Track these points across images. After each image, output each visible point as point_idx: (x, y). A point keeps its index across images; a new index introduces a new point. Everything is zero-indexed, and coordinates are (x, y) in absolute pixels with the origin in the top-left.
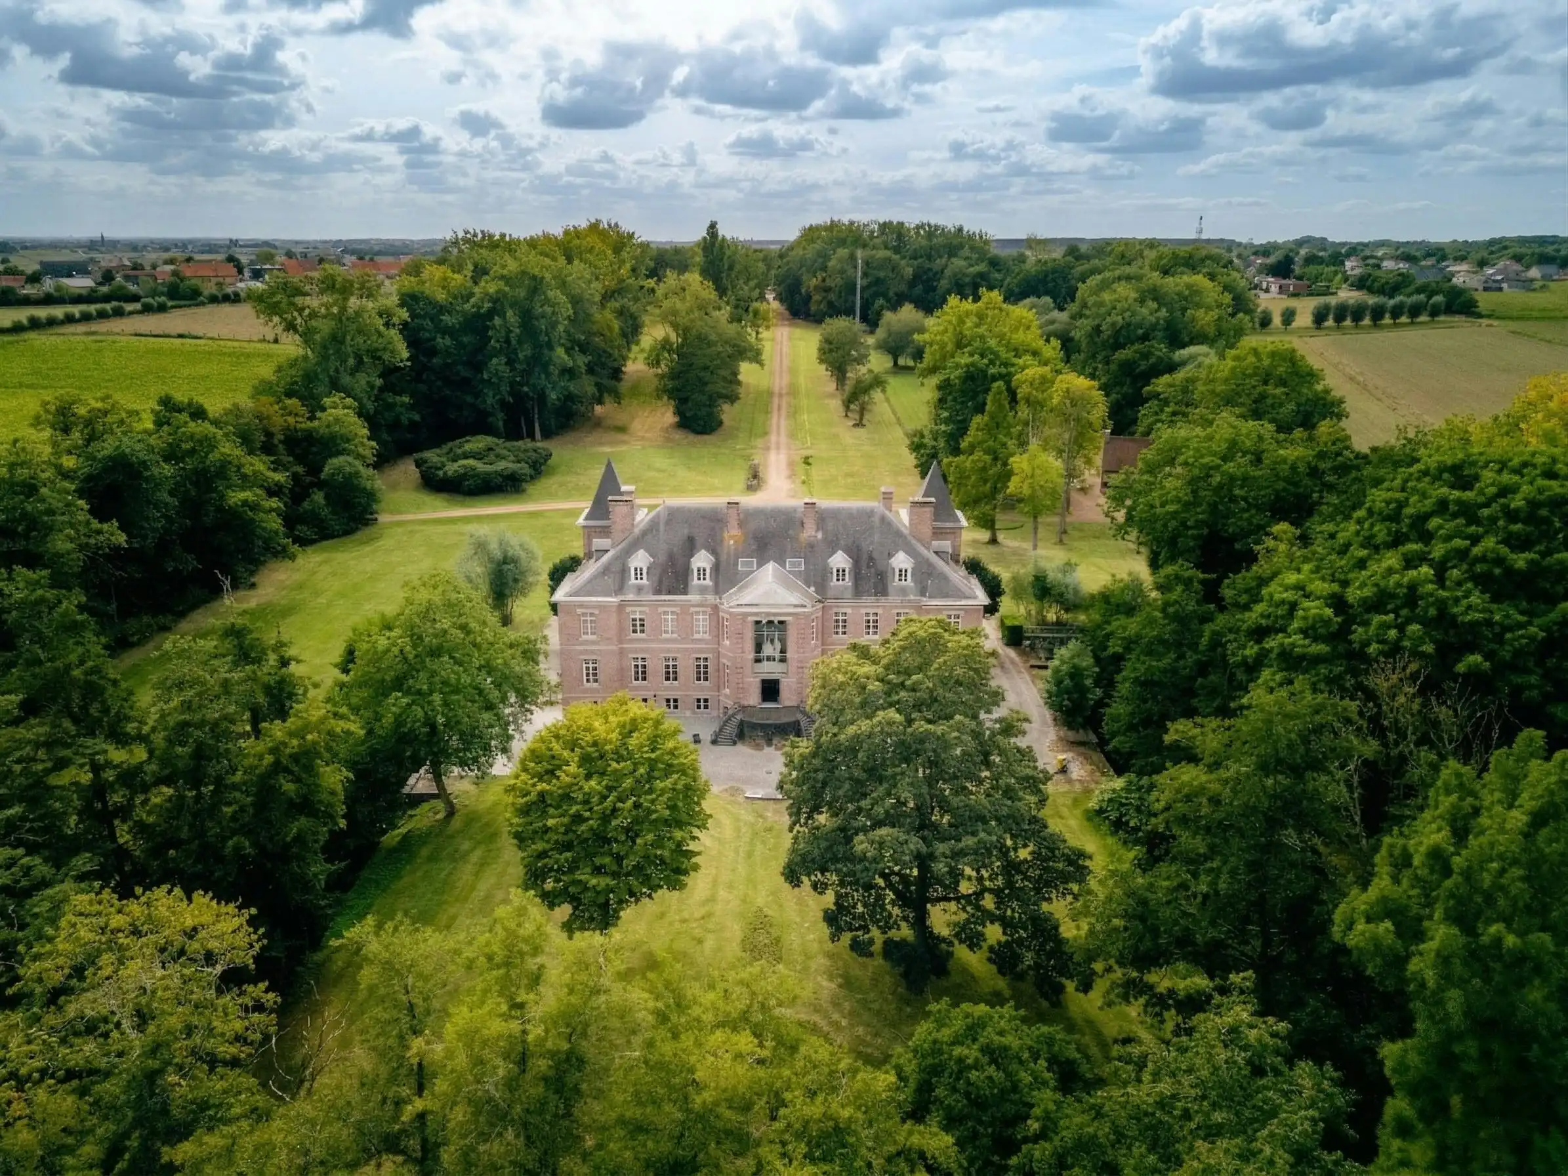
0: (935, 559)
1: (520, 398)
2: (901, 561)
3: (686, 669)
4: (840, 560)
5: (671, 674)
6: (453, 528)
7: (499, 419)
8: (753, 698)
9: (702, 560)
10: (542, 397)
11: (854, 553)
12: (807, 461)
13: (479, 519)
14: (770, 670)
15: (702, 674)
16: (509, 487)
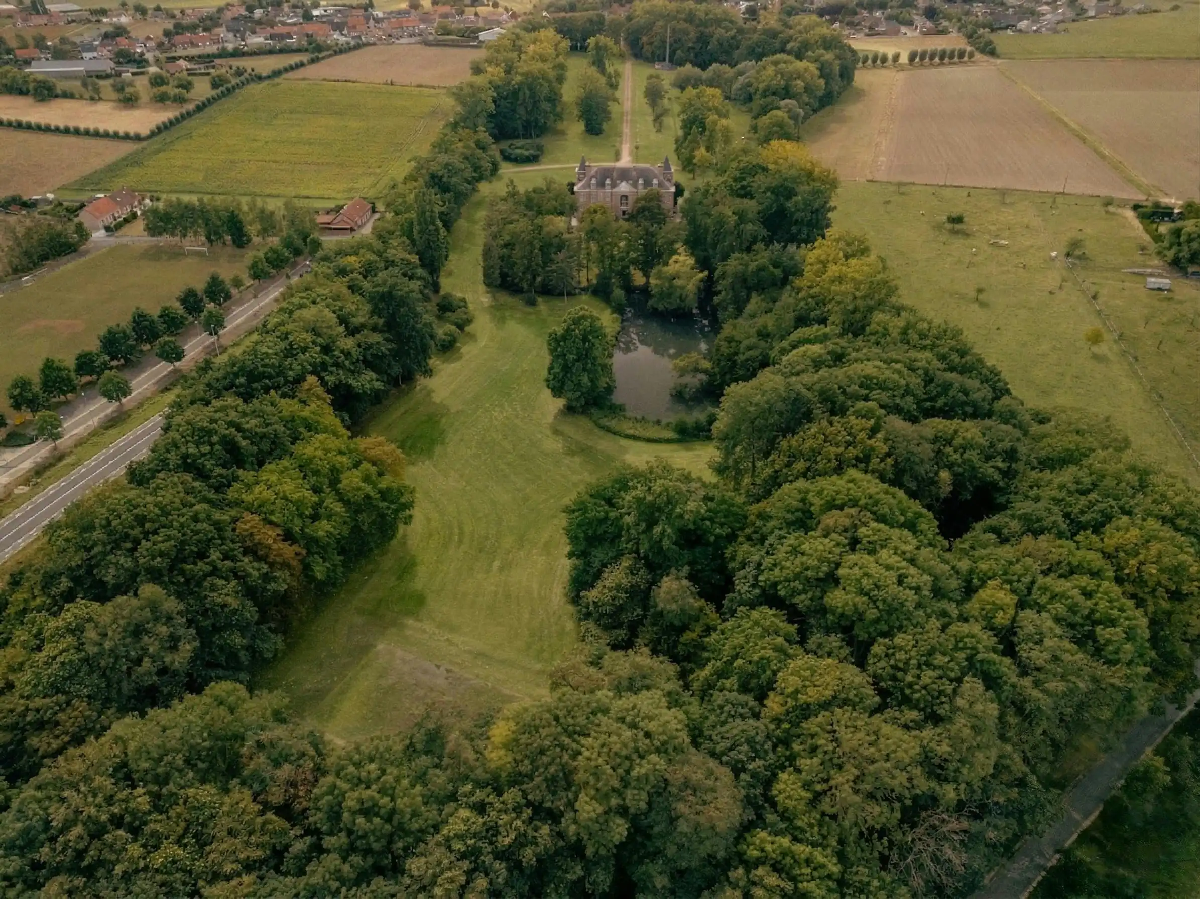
0: (664, 181)
1: (527, 121)
2: (655, 181)
4: (641, 181)
7: (521, 132)
9: (608, 181)
10: (536, 121)
11: (644, 178)
12: (637, 148)
16: (533, 159)
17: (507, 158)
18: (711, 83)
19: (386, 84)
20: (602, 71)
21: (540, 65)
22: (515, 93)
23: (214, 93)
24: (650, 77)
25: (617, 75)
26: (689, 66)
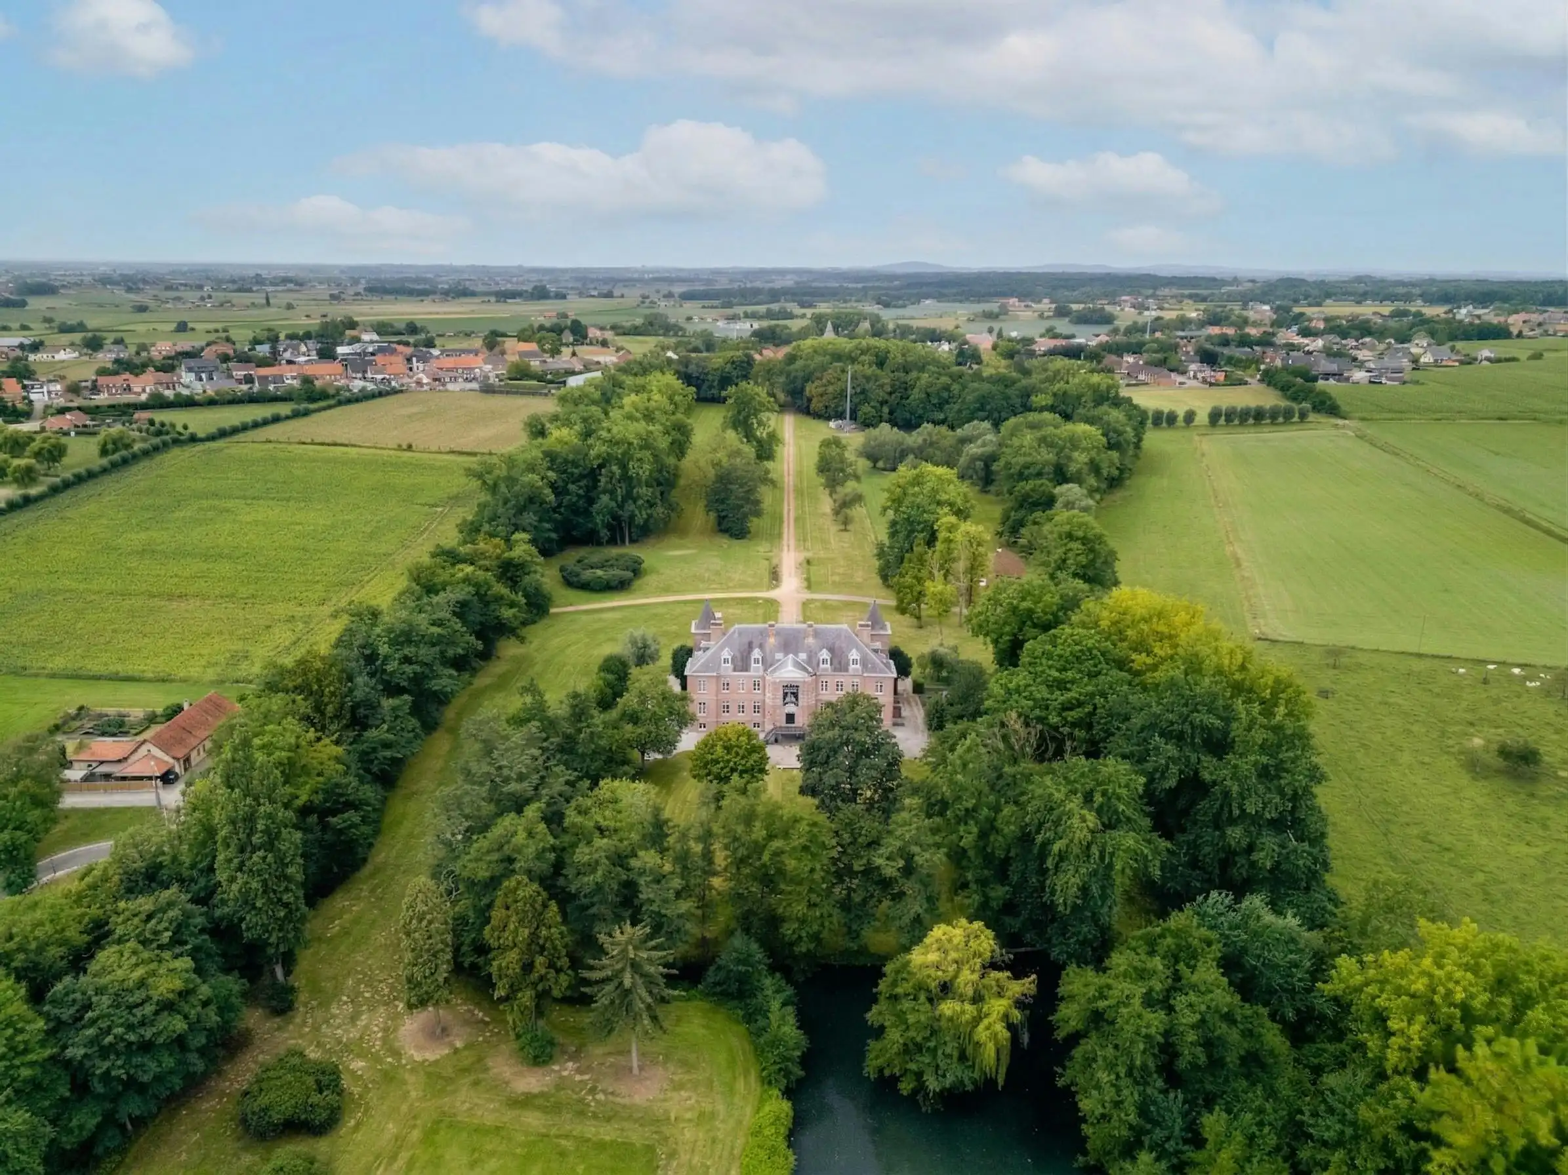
0: (872, 655)
1: (616, 517)
2: (854, 655)
3: (749, 708)
4: (825, 654)
5: (742, 708)
6: (596, 616)
7: (604, 533)
8: (782, 722)
9: (756, 654)
10: (632, 517)
11: (831, 650)
12: (808, 562)
13: (613, 609)
14: (791, 708)
15: (757, 709)
16: (621, 586)
17: (574, 582)
18: (923, 454)
19: (400, 448)
20: (749, 435)
21: (641, 426)
22: (593, 475)
23: (105, 461)
24: (826, 444)
25: (773, 438)
26: (885, 427)
